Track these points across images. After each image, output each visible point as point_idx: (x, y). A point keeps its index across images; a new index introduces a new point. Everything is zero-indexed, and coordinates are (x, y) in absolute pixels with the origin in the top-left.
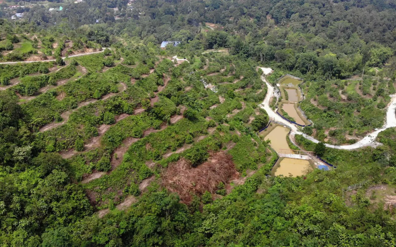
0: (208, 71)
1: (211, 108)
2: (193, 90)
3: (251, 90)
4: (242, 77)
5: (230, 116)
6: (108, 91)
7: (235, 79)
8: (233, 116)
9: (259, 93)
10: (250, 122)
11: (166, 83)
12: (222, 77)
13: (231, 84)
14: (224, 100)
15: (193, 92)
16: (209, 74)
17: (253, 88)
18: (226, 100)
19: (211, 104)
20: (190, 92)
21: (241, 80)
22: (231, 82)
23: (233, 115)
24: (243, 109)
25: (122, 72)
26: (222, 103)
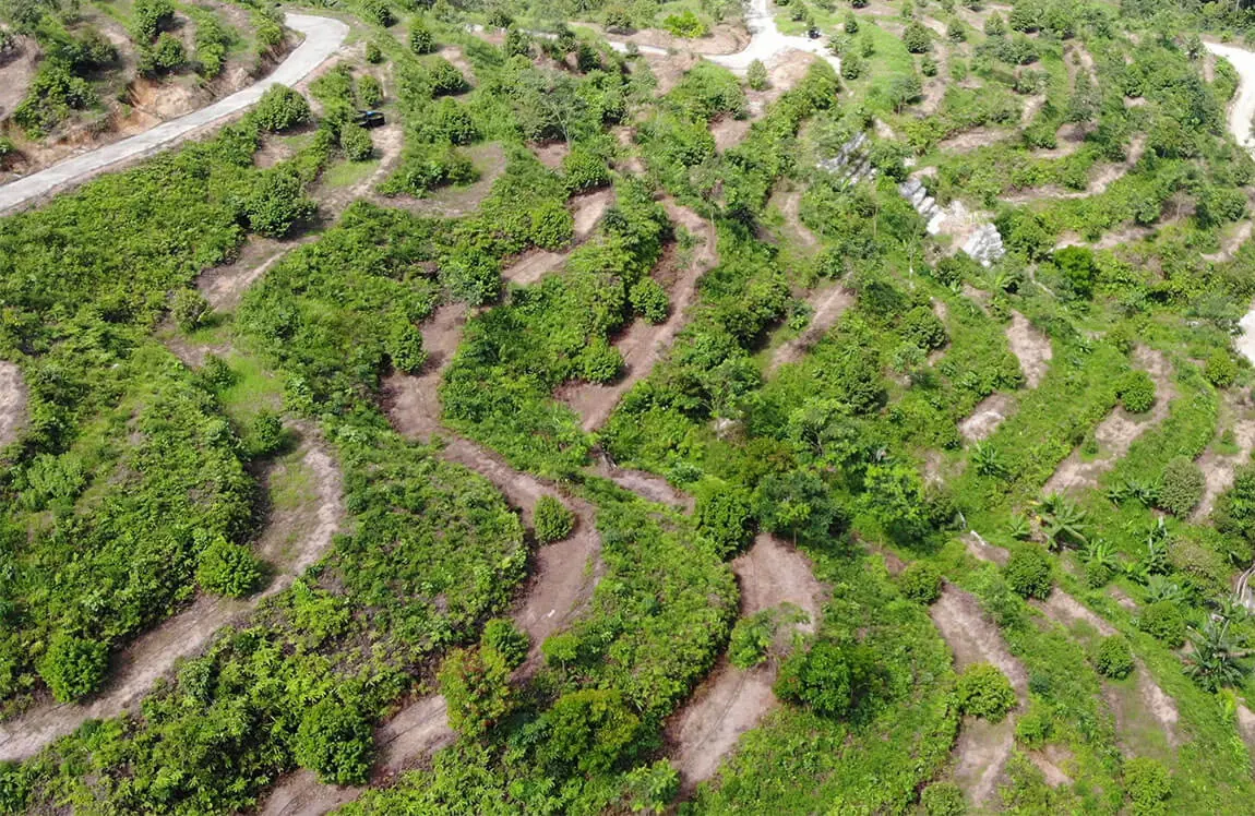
0: (946, 123)
1: (966, 426)
2: (858, 324)
3: (1190, 232)
4: (1136, 148)
5: (1086, 474)
6: (176, 585)
7: (1096, 165)
8: (1106, 478)
9: (1233, 249)
10: (1207, 508)
11: (682, 297)
12: (1027, 155)
13: (1076, 201)
14: (1048, 355)
15: (859, 333)
16: (949, 136)
17: (1202, 219)
18: (1056, 361)
19: (968, 399)
20: (841, 337)
21: (1132, 172)
22: (1076, 187)
23: (1102, 462)
24: (1160, 412)
25: (373, 270)
26: (1033, 382)
